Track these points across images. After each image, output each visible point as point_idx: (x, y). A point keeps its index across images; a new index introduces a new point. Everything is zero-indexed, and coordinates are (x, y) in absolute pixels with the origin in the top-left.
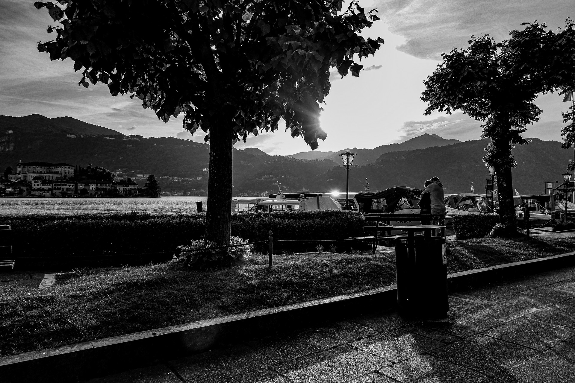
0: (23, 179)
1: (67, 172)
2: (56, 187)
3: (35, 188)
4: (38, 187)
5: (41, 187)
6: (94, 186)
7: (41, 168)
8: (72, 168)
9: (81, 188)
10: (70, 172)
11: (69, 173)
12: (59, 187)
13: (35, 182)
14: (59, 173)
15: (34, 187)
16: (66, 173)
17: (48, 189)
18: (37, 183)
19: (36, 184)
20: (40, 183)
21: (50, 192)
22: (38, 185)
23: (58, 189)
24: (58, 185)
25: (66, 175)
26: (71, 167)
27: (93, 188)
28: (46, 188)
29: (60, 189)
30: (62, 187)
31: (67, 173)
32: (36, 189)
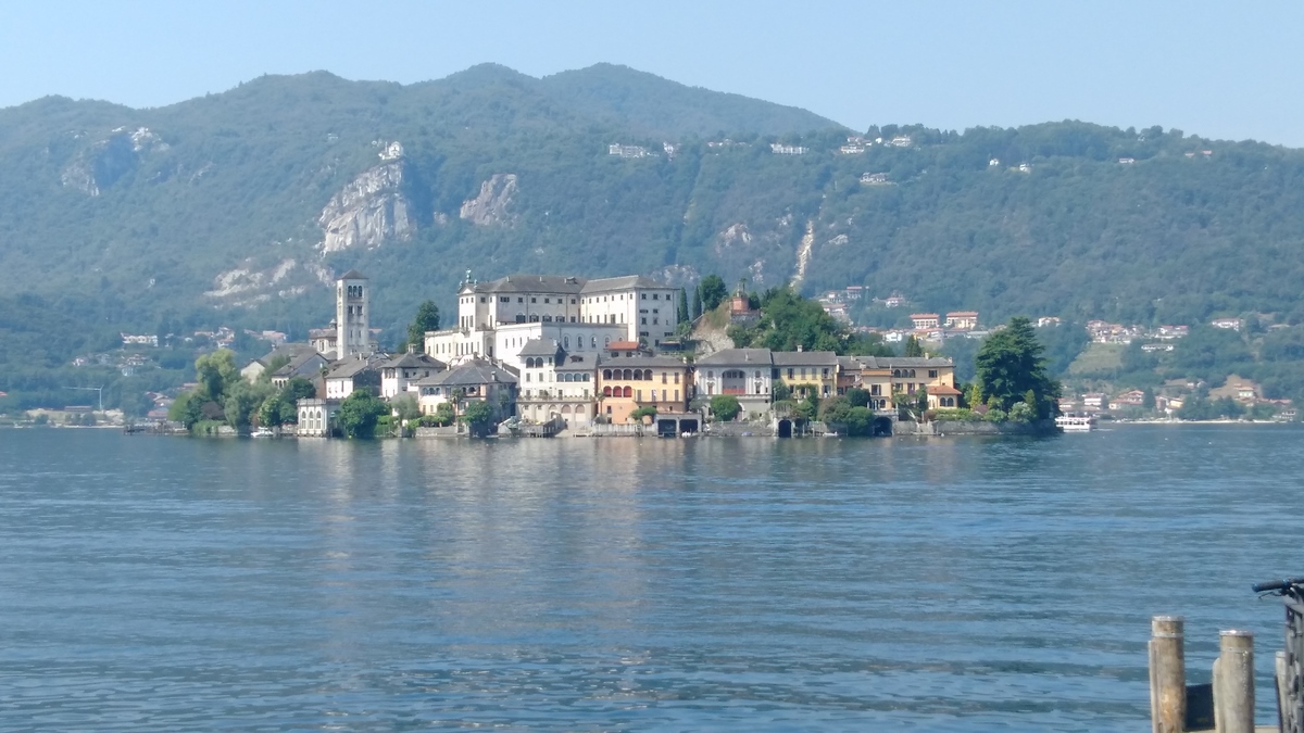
0: (481, 353)
1: (650, 317)
2: (612, 384)
3: (529, 394)
5: (550, 384)
6: (765, 379)
7: (547, 301)
8: (668, 297)
9: (710, 391)
10: (662, 317)
11: (655, 322)
12: (622, 384)
13: (530, 364)
14: (618, 321)
15: (523, 385)
16: (644, 321)
17: (580, 394)
18: (539, 370)
19: (535, 372)
20: (548, 368)
21: (588, 408)
22: (540, 378)
23: (618, 393)
24: (617, 377)
25: (644, 329)
26: (663, 294)
27: (758, 386)
28: (574, 390)
29: (627, 392)
30: (635, 385)
31: (650, 321)
32: (535, 393)
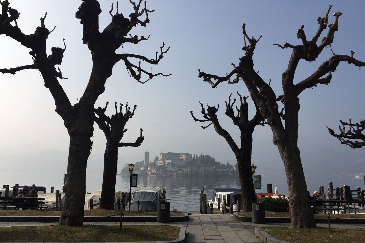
0: (163, 164)
1: (188, 159)
2: (180, 169)
3: (168, 170)
4: (169, 169)
5: (171, 169)
6: (203, 169)
7: (173, 156)
9: (194, 170)
10: (190, 159)
12: (181, 169)
14: (183, 160)
17: (175, 170)
19: (168, 167)
20: (170, 167)
21: (176, 172)
22: (169, 168)
23: (180, 170)
24: (181, 168)
26: (190, 156)
30: (183, 169)
